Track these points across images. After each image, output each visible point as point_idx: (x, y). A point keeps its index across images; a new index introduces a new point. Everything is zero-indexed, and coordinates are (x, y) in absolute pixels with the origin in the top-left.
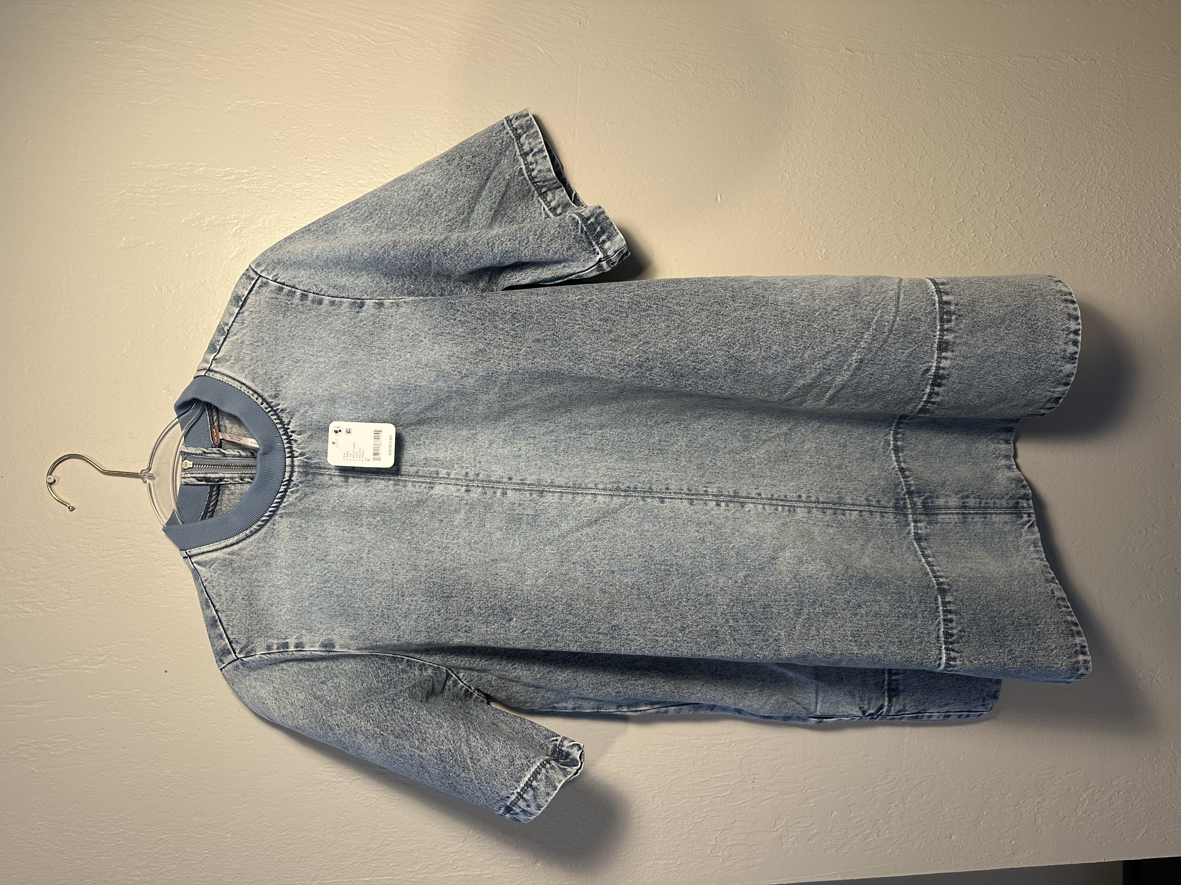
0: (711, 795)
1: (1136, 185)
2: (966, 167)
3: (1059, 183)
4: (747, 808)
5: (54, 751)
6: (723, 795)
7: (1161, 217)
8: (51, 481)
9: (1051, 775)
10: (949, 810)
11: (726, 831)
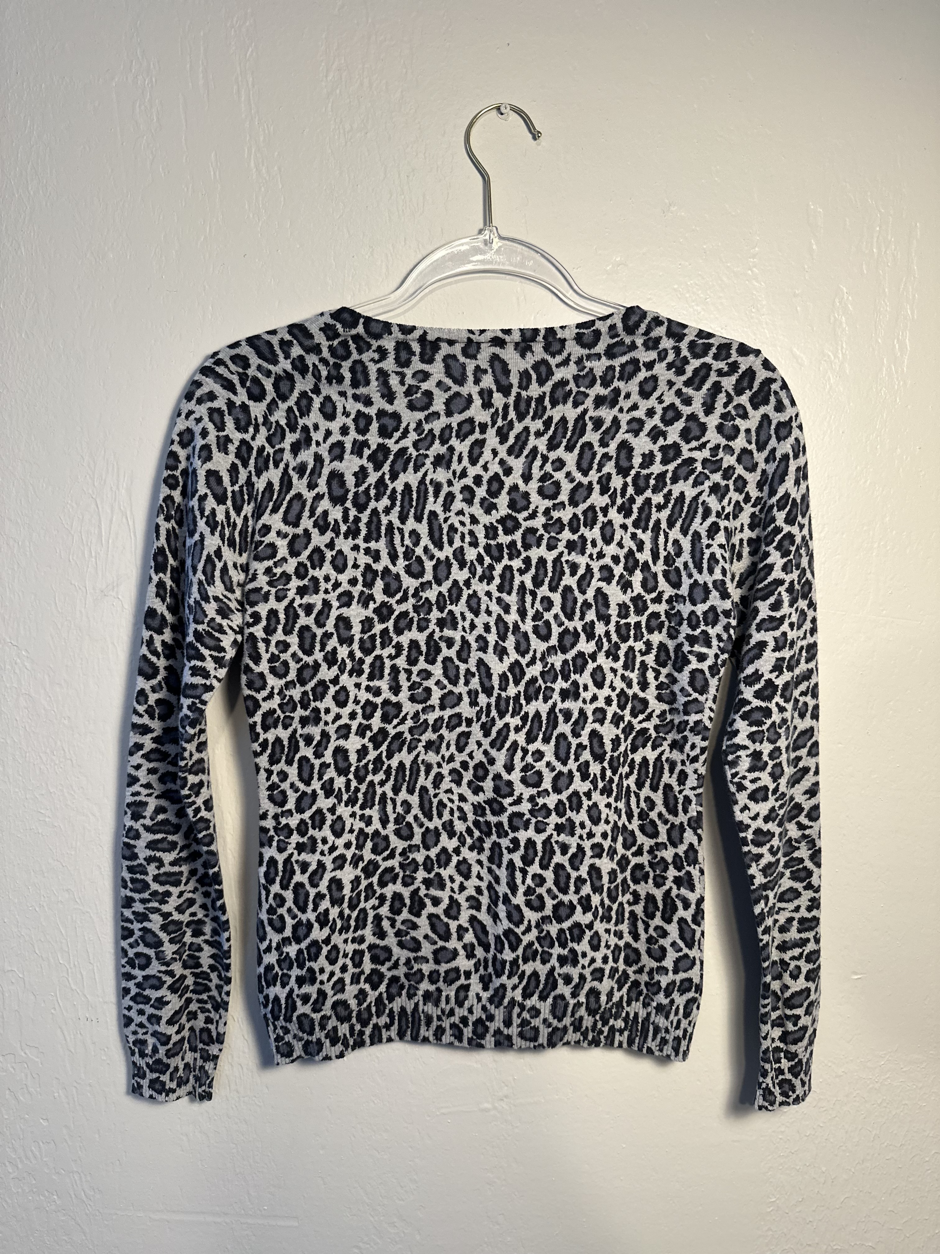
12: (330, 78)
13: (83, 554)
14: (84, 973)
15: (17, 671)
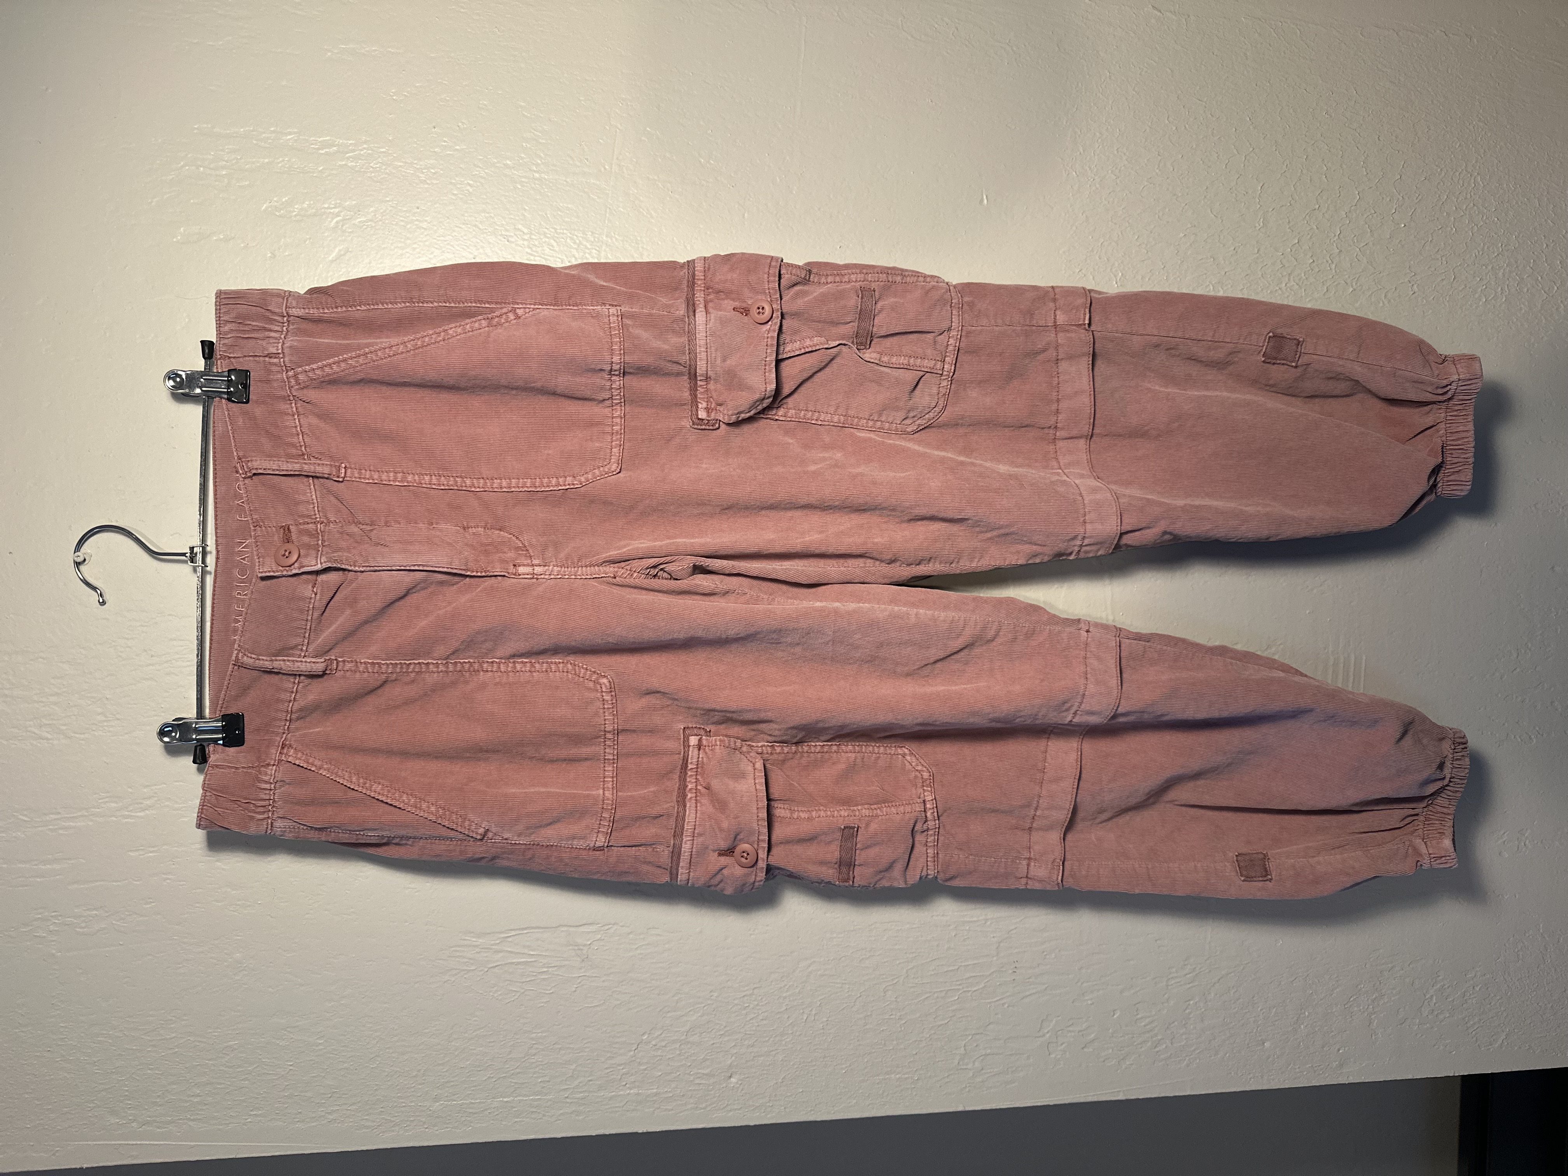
0: (959, 990)
1: (1517, 203)
2: (1305, 171)
3: (1420, 197)
4: (1007, 1005)
5: (81, 928)
6: (975, 989)
7: (1547, 245)
8: (79, 560)
9: (1390, 965)
10: (1261, 1010)
11: (977, 1037)
12: (49, 736)
13: (544, 979)
14: (968, 975)
15: (663, 1044)
